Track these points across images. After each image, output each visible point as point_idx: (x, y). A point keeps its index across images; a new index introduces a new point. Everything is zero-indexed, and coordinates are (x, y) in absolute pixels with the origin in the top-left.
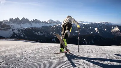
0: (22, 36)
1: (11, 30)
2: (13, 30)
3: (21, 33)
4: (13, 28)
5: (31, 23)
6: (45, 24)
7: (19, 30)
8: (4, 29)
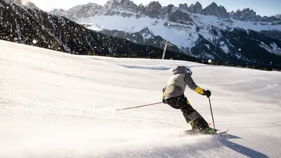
0: (225, 49)
1: (194, 27)
2: (198, 29)
3: (221, 40)
4: (199, 25)
5: (231, 19)
6: (273, 24)
7: (214, 32)
8: (176, 24)
